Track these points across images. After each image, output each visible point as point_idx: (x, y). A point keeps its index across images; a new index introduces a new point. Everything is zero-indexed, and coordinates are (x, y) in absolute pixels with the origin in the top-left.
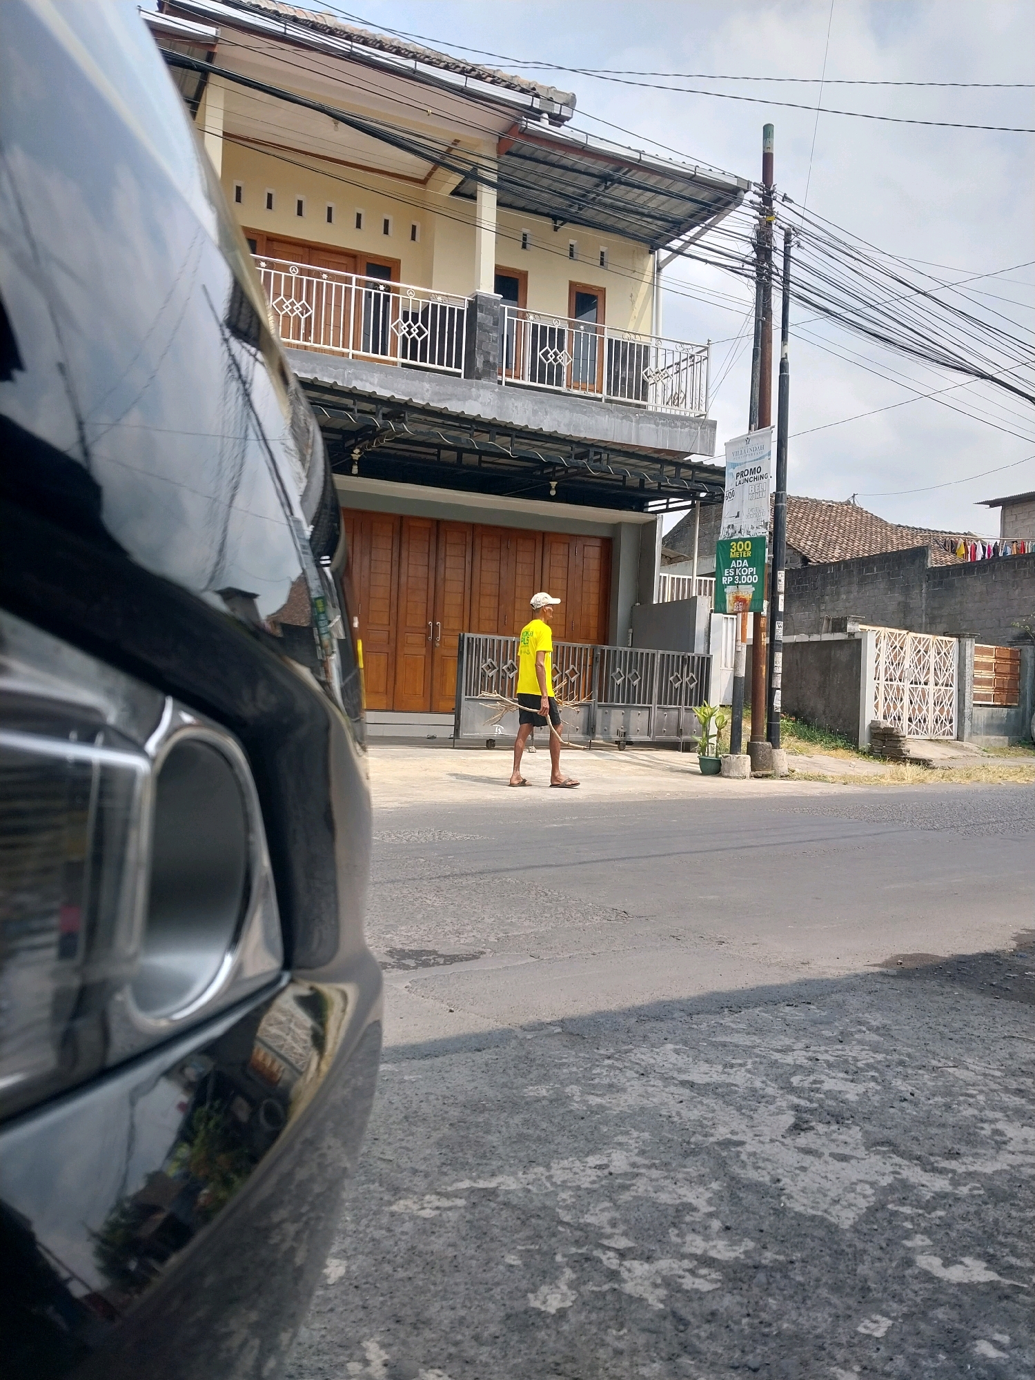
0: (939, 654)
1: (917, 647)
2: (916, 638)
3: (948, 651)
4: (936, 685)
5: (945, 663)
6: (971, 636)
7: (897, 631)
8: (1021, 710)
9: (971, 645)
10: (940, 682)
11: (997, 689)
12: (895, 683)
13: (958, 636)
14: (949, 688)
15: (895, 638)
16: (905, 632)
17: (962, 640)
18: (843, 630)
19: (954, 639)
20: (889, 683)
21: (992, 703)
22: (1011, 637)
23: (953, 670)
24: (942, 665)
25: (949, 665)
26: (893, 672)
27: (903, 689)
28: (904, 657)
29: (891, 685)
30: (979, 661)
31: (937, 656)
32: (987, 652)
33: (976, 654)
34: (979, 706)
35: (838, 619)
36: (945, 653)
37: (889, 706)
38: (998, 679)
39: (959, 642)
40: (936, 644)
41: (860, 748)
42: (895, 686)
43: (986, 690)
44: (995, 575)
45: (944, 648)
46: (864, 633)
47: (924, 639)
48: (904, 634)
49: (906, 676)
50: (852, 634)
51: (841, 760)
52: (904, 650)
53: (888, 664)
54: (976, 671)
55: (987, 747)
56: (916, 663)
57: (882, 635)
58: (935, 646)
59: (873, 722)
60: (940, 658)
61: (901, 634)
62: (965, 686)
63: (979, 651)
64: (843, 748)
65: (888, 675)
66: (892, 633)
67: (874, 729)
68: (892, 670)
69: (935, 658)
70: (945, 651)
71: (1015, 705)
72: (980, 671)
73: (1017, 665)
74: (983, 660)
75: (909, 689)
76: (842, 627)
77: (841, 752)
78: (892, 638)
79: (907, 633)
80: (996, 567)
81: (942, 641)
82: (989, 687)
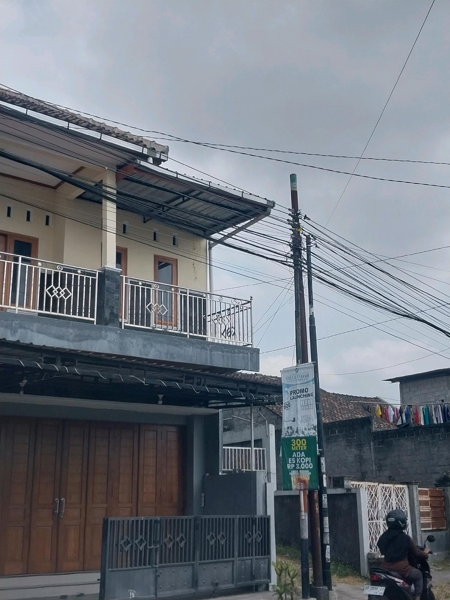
0: (398, 496)
1: (384, 494)
2: (383, 487)
3: (402, 494)
5: (401, 503)
6: (416, 483)
7: (372, 484)
8: (448, 532)
9: (416, 489)
11: (433, 518)
12: (374, 521)
13: (408, 484)
15: (372, 490)
16: (376, 484)
17: (410, 486)
18: (342, 486)
19: (405, 486)
20: (371, 521)
21: (431, 529)
22: (437, 481)
23: (407, 508)
24: (400, 505)
25: (404, 505)
26: (373, 513)
27: (379, 525)
28: (378, 502)
29: (373, 523)
30: (422, 500)
31: (396, 499)
32: (425, 493)
33: (419, 495)
34: (425, 531)
35: (337, 478)
36: (401, 496)
37: (372, 538)
38: (433, 511)
39: (408, 488)
40: (395, 490)
41: (362, 575)
42: (374, 524)
43: (427, 520)
44: (419, 438)
45: (400, 493)
46: (358, 488)
47: (388, 487)
48: (377, 486)
49: (380, 515)
50: (349, 490)
51: (355, 586)
52: (377, 497)
53: (369, 507)
54: (420, 507)
55: (434, 562)
56: (385, 505)
57: (364, 487)
58: (395, 491)
59: (369, 554)
60: (399, 500)
61: (375, 485)
62: (416, 519)
63: (421, 493)
64: (351, 576)
65: (370, 516)
66: (369, 486)
67: (370, 559)
68: (372, 511)
69: (396, 500)
70: (401, 494)
71: (445, 528)
72: (422, 507)
73: (443, 500)
74: (423, 500)
75: (383, 524)
76: (341, 483)
77: (350, 579)
78: (370, 489)
79: (378, 485)
80: (420, 432)
81: (398, 488)
82: (429, 518)
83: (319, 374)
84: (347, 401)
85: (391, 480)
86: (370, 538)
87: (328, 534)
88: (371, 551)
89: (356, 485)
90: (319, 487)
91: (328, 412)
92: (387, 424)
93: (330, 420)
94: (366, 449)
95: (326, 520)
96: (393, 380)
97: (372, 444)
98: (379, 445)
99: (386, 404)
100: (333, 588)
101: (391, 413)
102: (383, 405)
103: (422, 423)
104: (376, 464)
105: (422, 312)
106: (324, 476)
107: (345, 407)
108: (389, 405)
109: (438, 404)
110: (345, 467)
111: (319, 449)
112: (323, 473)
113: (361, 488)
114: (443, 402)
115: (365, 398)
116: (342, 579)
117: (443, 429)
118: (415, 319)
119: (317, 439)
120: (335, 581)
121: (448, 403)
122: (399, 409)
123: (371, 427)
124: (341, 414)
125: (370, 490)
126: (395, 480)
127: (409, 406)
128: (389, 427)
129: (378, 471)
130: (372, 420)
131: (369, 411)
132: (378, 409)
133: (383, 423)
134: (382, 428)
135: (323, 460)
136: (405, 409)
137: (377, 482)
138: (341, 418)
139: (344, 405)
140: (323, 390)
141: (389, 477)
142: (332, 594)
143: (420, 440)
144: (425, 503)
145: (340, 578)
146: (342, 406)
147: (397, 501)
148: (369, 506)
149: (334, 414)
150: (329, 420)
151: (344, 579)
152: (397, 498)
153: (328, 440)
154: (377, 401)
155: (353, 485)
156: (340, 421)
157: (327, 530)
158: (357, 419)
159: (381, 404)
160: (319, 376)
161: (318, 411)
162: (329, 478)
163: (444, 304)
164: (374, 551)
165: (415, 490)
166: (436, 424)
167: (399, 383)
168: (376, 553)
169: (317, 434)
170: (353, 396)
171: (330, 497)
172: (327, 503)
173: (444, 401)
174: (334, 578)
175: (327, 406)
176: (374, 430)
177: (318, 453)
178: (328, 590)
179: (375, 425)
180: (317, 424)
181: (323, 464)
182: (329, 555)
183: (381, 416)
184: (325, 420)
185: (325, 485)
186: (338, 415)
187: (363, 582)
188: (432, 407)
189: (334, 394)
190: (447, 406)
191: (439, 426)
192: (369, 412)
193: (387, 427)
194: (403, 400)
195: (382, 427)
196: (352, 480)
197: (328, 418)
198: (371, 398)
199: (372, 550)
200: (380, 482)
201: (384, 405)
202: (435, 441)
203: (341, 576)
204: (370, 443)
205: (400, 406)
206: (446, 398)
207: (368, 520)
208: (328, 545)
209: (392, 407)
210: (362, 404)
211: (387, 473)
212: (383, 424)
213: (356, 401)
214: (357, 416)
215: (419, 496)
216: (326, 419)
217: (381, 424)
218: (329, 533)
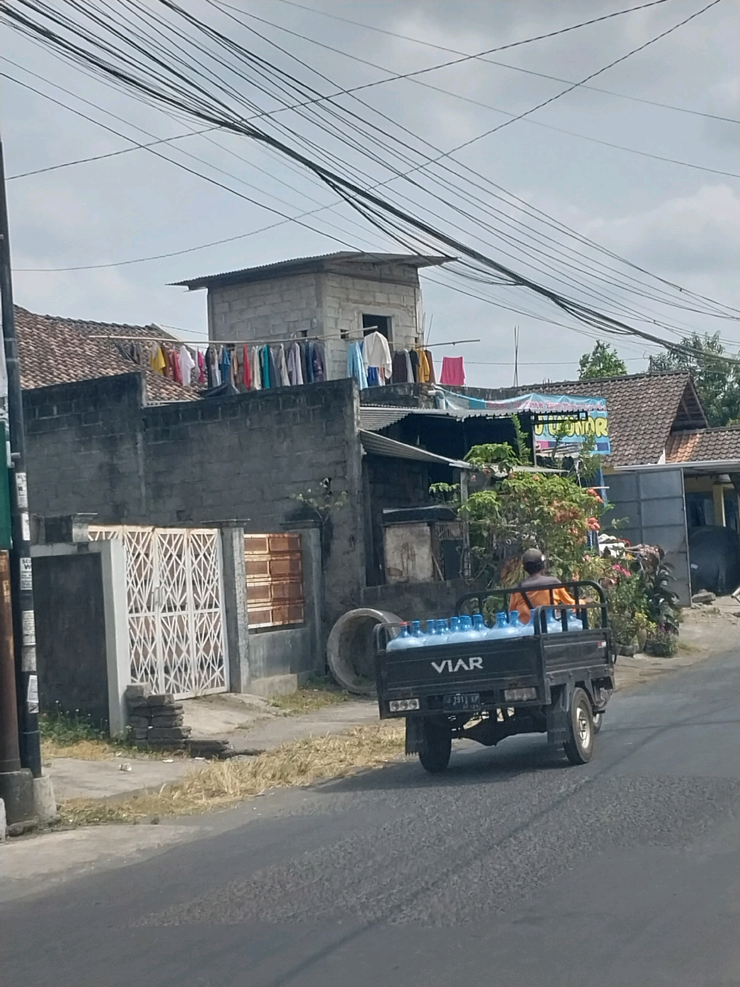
0: (197, 556)
1: (167, 550)
2: (164, 536)
3: (208, 550)
4: (197, 607)
5: (205, 570)
6: (239, 524)
7: (138, 529)
8: (307, 629)
9: (240, 538)
10: (202, 603)
11: (275, 601)
12: (142, 615)
13: (221, 525)
14: (213, 610)
15: (138, 542)
16: (149, 529)
17: (225, 530)
18: (67, 538)
19: (215, 531)
20: (135, 615)
21: (270, 624)
22: (287, 517)
23: (217, 581)
24: (202, 574)
25: (212, 574)
26: (138, 597)
27: (153, 623)
28: (151, 570)
29: (138, 618)
30: (251, 560)
31: (194, 559)
32: (260, 544)
33: (245, 550)
34: (256, 631)
35: (55, 519)
36: (204, 555)
37: (137, 653)
38: (275, 585)
39: (222, 534)
40: (192, 542)
41: (114, 735)
42: (142, 620)
43: (263, 605)
44: (250, 420)
45: (202, 547)
46: (104, 542)
47: (175, 535)
48: (149, 533)
49: (156, 600)
50: (84, 545)
51: (96, 763)
52: (150, 559)
53: (130, 584)
54: (248, 577)
55: (274, 698)
56: (167, 577)
57: (120, 538)
58: (190, 544)
59: (129, 688)
60: (199, 564)
61: (145, 533)
62: (236, 604)
63: (250, 545)
64: (86, 739)
65: (132, 603)
66: (132, 534)
67: (133, 700)
68: (136, 593)
69: (193, 563)
70: (204, 550)
71: (300, 621)
72: (252, 576)
73: (298, 560)
74: (255, 560)
75: (162, 621)
76: (64, 531)
77: (86, 746)
78: (134, 541)
79: (153, 530)
80: (250, 406)
81: (199, 536)
82: (265, 600)
83: (12, 267)
84: (81, 336)
85: (183, 519)
86: (133, 652)
87: (34, 650)
88: (133, 681)
89: (101, 533)
90: (12, 542)
91: (34, 361)
92: (175, 391)
93: (40, 382)
94: (125, 447)
95: (29, 617)
96: (193, 285)
97: (140, 437)
98: (156, 439)
99: (176, 343)
100: (43, 770)
101: (188, 364)
102: (167, 344)
103: (257, 386)
104: (147, 484)
105: (264, 116)
106: (25, 517)
107: (76, 351)
108: (182, 343)
109: (294, 341)
110: (74, 493)
111: (12, 452)
112: (22, 510)
113: (112, 540)
114: (306, 336)
115: (125, 326)
116: (65, 750)
117: (303, 399)
118: (248, 134)
119: (7, 430)
120: (48, 755)
121: (317, 339)
122: (205, 353)
123: (138, 398)
124: (65, 366)
125: (134, 543)
126: (191, 520)
127: (229, 345)
128: (180, 395)
129: (152, 501)
130: (140, 381)
131: (134, 360)
132: (157, 354)
133: (168, 387)
134: (162, 399)
135: (21, 479)
136: (218, 353)
137: (150, 525)
138: (65, 378)
139: (73, 344)
140: (22, 309)
141: (178, 512)
142: (41, 786)
143: (251, 424)
144: (260, 568)
145: (62, 747)
146: (69, 346)
147: (196, 565)
148: (130, 582)
149: (49, 369)
150: (35, 382)
151: (70, 748)
152: (196, 558)
153: (34, 431)
154: (153, 334)
155: (93, 534)
156: (64, 385)
157: (30, 640)
158: (105, 379)
159: (163, 341)
160: (12, 272)
161: (10, 360)
162: (35, 522)
163: (315, 97)
164: (142, 680)
165: (238, 539)
166: (287, 387)
167: (207, 289)
168: (146, 686)
169: (6, 416)
170: (94, 323)
171: (38, 564)
172: (31, 579)
173: (308, 334)
174: (47, 749)
175: (31, 348)
176: (145, 405)
177: (9, 463)
178: (32, 776)
179: (147, 391)
180: (7, 393)
181: (21, 489)
182: (36, 695)
183: (164, 369)
184: (26, 381)
185: (26, 536)
186: (58, 369)
187: (115, 752)
188: (281, 347)
189: (48, 318)
190: (315, 344)
191: (295, 390)
192: (135, 362)
193: (176, 395)
194: (214, 332)
195: (164, 395)
196: (91, 523)
197: (34, 377)
198: (139, 328)
199: (135, 679)
200: (157, 525)
201: (170, 344)
202: (283, 426)
203: (62, 743)
204: (136, 436)
205: (207, 346)
206: (311, 325)
207: (128, 611)
208: (33, 673)
209: (188, 348)
210: (116, 342)
211: (173, 503)
212: (166, 390)
213: (103, 334)
214: (104, 372)
215: (246, 552)
216: (30, 379)
217: (163, 390)
218: (36, 646)
